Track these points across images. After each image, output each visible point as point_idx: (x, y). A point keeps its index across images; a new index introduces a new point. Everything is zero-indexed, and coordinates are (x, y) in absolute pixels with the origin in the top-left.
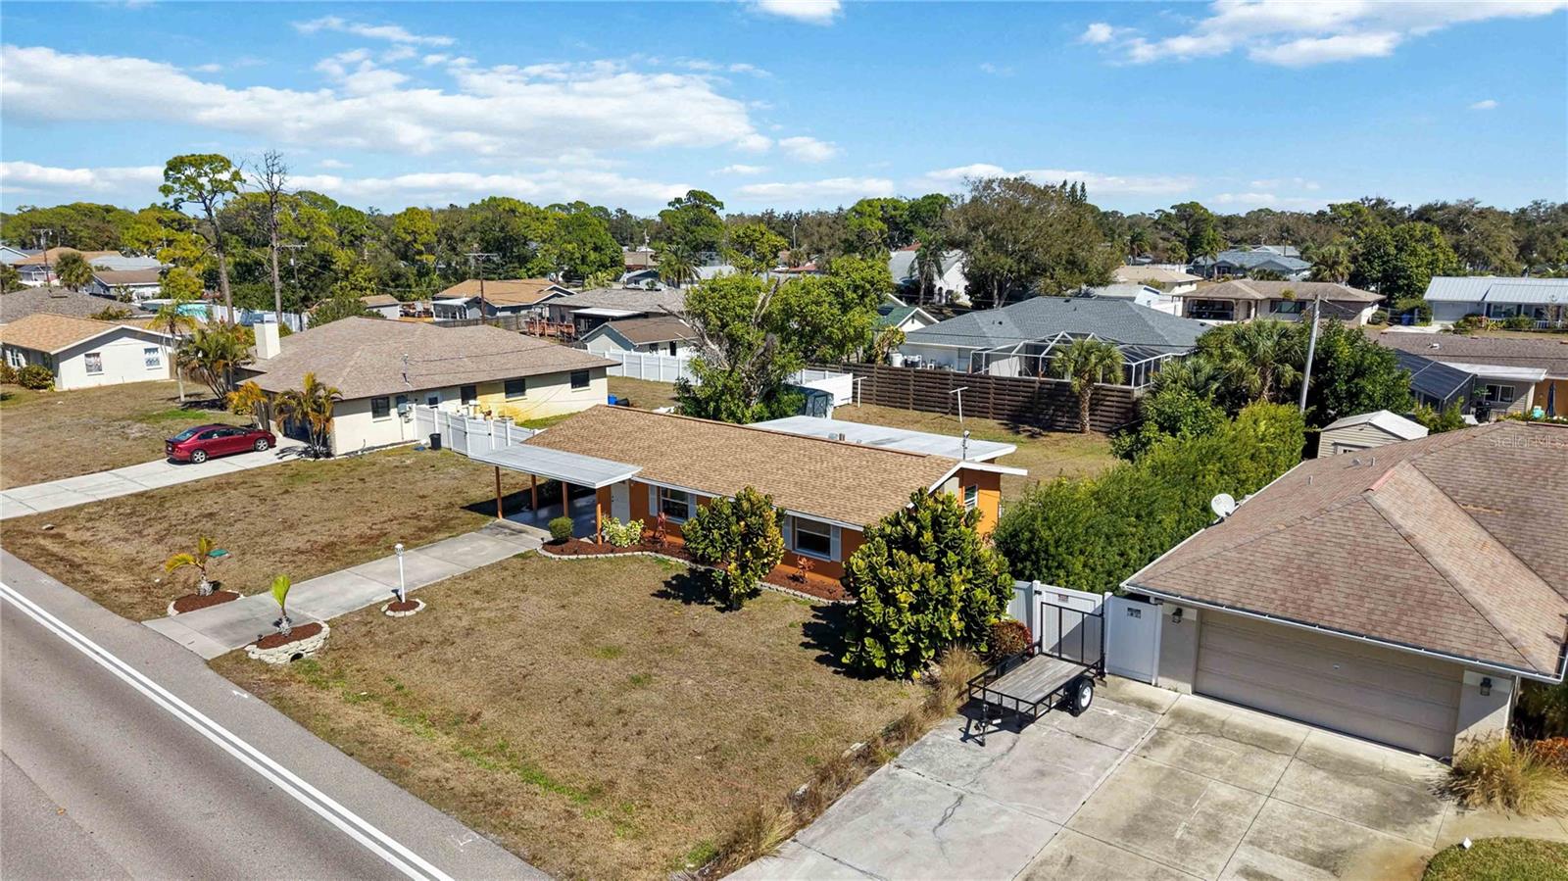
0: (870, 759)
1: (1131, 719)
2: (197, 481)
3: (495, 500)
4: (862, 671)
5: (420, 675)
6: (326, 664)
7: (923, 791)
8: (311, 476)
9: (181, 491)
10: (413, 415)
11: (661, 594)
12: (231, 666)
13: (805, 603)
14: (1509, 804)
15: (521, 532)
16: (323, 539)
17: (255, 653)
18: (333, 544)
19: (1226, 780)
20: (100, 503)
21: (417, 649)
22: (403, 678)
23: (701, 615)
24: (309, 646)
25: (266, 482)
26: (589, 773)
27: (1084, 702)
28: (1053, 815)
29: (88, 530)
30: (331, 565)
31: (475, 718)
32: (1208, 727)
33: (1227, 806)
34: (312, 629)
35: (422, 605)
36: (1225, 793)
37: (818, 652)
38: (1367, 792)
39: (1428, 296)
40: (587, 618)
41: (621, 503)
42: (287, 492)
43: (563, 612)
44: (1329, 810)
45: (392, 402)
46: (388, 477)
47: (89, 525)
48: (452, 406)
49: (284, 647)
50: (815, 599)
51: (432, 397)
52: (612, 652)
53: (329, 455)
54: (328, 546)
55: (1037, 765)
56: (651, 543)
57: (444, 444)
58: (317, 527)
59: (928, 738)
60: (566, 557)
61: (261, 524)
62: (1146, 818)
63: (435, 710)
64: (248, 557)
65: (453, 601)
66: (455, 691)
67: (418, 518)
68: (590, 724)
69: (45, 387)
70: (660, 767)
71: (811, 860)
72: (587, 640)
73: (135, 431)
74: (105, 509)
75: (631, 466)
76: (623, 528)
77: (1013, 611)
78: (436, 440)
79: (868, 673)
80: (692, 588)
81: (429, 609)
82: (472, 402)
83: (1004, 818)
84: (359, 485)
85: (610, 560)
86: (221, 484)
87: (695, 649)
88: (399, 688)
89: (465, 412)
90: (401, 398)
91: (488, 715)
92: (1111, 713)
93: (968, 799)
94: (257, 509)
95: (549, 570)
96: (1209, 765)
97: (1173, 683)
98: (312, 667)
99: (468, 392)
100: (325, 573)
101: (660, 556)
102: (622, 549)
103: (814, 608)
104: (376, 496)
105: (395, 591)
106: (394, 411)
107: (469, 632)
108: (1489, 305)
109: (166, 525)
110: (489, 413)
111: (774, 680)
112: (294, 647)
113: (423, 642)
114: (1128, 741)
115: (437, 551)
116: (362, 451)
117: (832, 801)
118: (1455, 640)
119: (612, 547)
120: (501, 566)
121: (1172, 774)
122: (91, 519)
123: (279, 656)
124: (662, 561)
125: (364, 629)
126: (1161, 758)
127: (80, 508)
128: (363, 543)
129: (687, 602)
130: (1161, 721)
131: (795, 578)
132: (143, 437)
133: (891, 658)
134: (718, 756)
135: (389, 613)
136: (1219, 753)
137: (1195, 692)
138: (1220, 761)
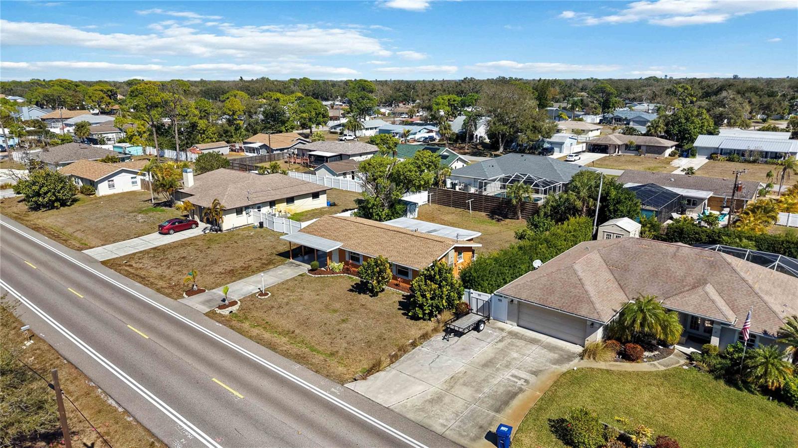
0: (414, 345)
1: (495, 334)
2: (174, 242)
3: (289, 251)
4: (415, 318)
5: (272, 318)
6: (241, 314)
7: (428, 354)
8: (216, 240)
9: (169, 247)
10: (251, 214)
11: (351, 290)
12: (211, 315)
13: (400, 294)
14: (594, 358)
15: (299, 265)
16: (229, 268)
17: (219, 311)
18: (232, 270)
19: (517, 352)
20: (141, 252)
21: (271, 310)
22: (267, 319)
23: (364, 298)
24: (235, 308)
25: (200, 243)
26: (330, 349)
27: (481, 328)
28: (464, 361)
29: (141, 263)
30: (234, 278)
31: (293, 332)
32: (518, 336)
33: (514, 359)
34: (234, 303)
35: (270, 294)
36: (515, 355)
37: (403, 312)
38: (556, 355)
39: (696, 144)
40: (326, 299)
41: (336, 256)
42: (209, 248)
43: (318, 297)
44: (543, 360)
45: (244, 209)
46: (246, 241)
47: (140, 261)
48: (266, 210)
49: (227, 309)
50: (403, 292)
51: (259, 206)
52: (335, 311)
53: (221, 230)
54: (230, 271)
55: (463, 347)
56: (346, 271)
57: (264, 225)
58: (225, 263)
59: (432, 339)
60: (316, 276)
61: (204, 262)
62: (490, 362)
63: (280, 330)
64: (204, 275)
65: (280, 293)
66: (286, 324)
67: (261, 259)
68: (329, 334)
69: (92, 195)
70: (351, 347)
71: (394, 372)
72: (327, 306)
73: (140, 217)
74: (144, 255)
75: (339, 243)
76: (336, 265)
77: (464, 299)
78: (261, 225)
79: (418, 318)
80: (361, 288)
81: (273, 296)
82: (274, 207)
83: (450, 362)
84: (235, 245)
85: (332, 277)
86: (183, 244)
87: (362, 310)
88: (267, 323)
89: (271, 211)
90: (247, 207)
91: (297, 331)
92: (490, 332)
93: (441, 356)
94: (201, 255)
95: (310, 282)
96: (514, 347)
97: (511, 322)
98: (236, 316)
99: (272, 204)
100: (233, 282)
101: (350, 276)
102: (338, 273)
103: (403, 295)
104: (243, 250)
105: (259, 289)
106: (244, 213)
107: (287, 304)
108: (722, 149)
109: (168, 262)
110: (281, 212)
111: (388, 321)
112: (230, 309)
113: (273, 307)
114: (492, 340)
115: (271, 273)
116: (233, 228)
117: (401, 356)
118: (584, 312)
119: (332, 271)
120: (294, 279)
121: (502, 350)
122: (140, 259)
123: (226, 312)
124: (350, 278)
125: (252, 303)
126: (500, 345)
127: (134, 254)
128: (243, 270)
129: (360, 293)
130: (504, 334)
131: (397, 285)
132: (145, 221)
133: (424, 314)
134: (369, 344)
135: (259, 297)
136: (518, 344)
137: (518, 326)
138: (517, 346)
